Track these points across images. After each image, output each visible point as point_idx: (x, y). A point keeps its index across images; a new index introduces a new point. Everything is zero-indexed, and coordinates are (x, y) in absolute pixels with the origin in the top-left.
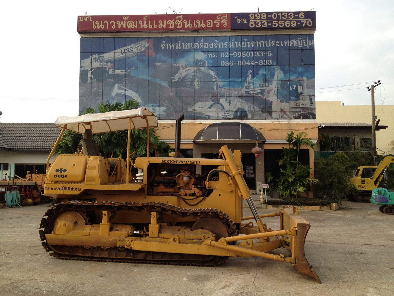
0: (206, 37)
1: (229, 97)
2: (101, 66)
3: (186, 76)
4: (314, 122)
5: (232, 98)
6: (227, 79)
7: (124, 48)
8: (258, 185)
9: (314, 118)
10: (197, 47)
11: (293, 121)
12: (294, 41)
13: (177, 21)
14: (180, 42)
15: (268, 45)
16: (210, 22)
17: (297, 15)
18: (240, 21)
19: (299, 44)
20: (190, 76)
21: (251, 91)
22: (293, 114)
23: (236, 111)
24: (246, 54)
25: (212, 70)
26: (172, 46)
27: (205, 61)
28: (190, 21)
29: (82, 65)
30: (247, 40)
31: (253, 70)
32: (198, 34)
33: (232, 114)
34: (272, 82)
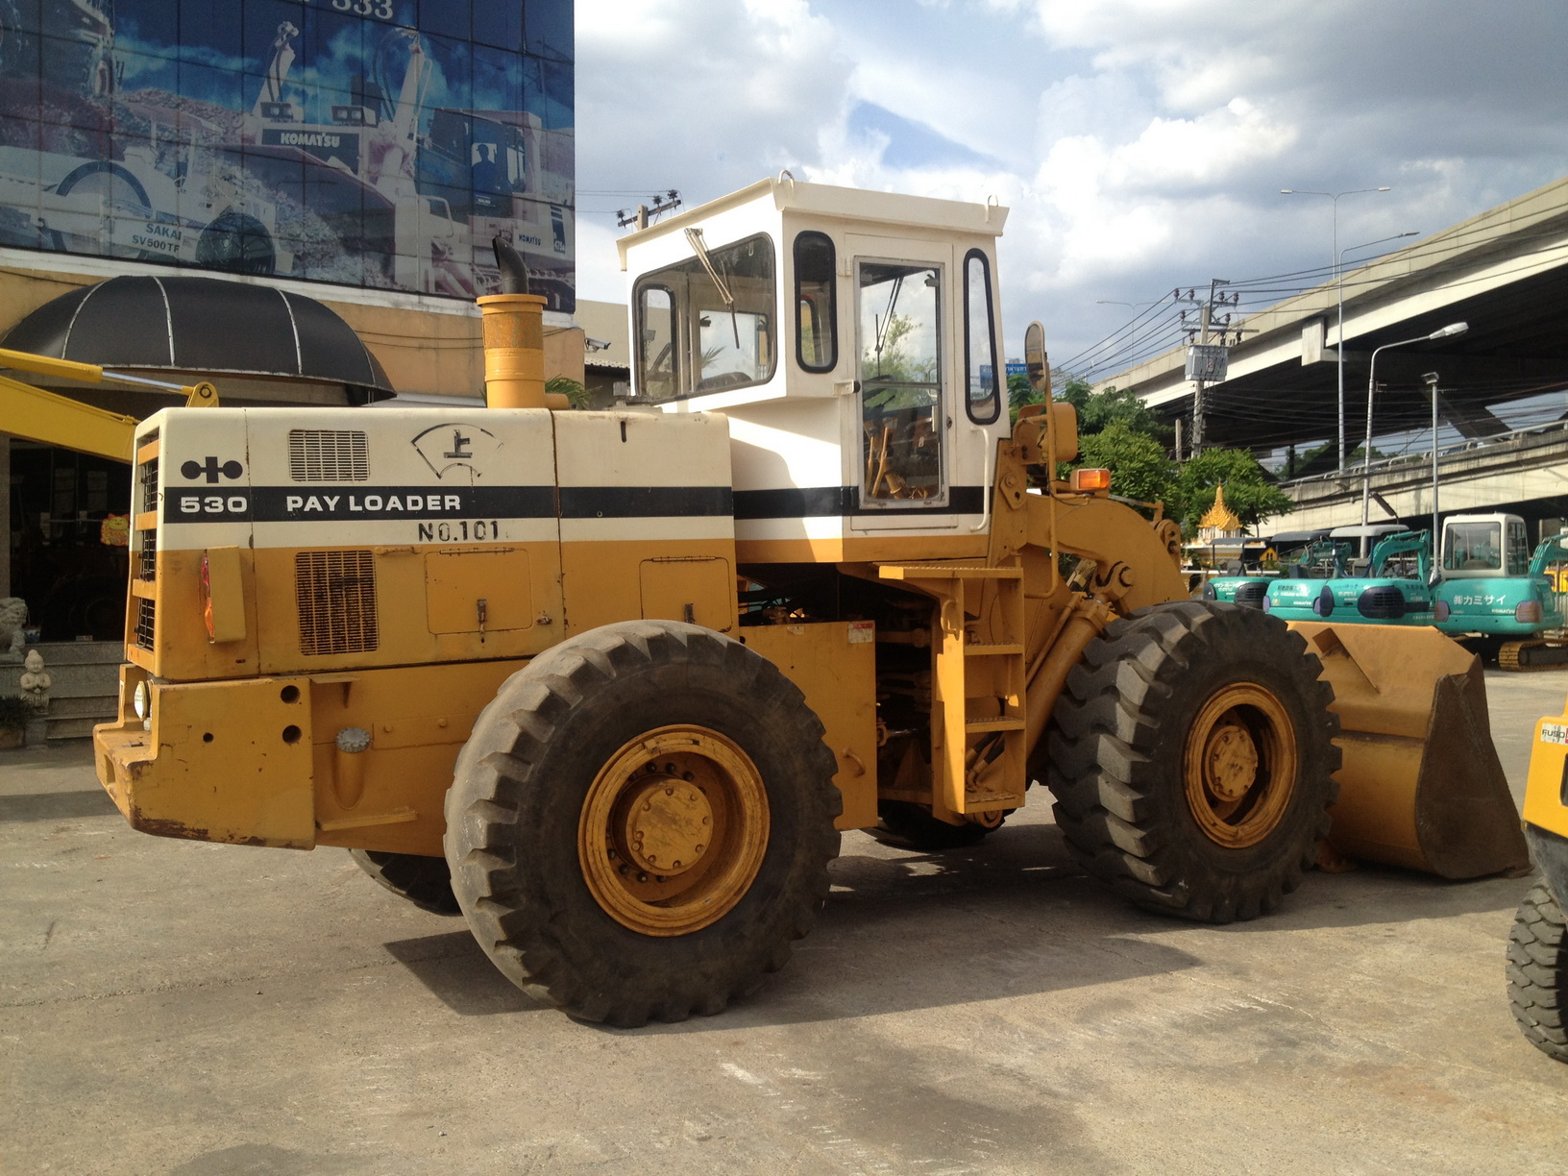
1: (178, 144)
4: (568, 325)
5: (192, 154)
6: (165, 45)
9: (568, 306)
21: (291, 132)
22: (484, 278)
23: (213, 224)
31: (302, 27)
33: (191, 242)
34: (392, 106)
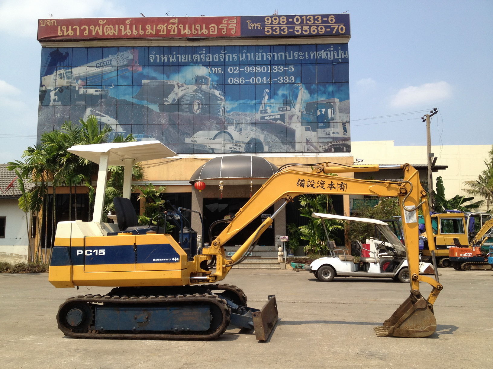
0: (209, 46)
1: (240, 124)
2: (69, 84)
3: (182, 97)
4: (348, 156)
5: (243, 126)
6: (237, 101)
7: (100, 61)
8: (277, 238)
9: (349, 151)
10: (197, 60)
11: (322, 155)
12: (322, 52)
13: (170, 26)
14: (174, 53)
15: (290, 57)
16: (214, 27)
17: (326, 19)
18: (252, 26)
19: (329, 56)
20: (188, 97)
21: (268, 116)
22: (321, 146)
23: (248, 142)
24: (261, 69)
25: (217, 89)
26: (164, 58)
27: (208, 77)
28: (187, 26)
29: (42, 84)
30: (262, 51)
31: (270, 89)
32: (199, 43)
33: (243, 147)
34: (294, 104)
